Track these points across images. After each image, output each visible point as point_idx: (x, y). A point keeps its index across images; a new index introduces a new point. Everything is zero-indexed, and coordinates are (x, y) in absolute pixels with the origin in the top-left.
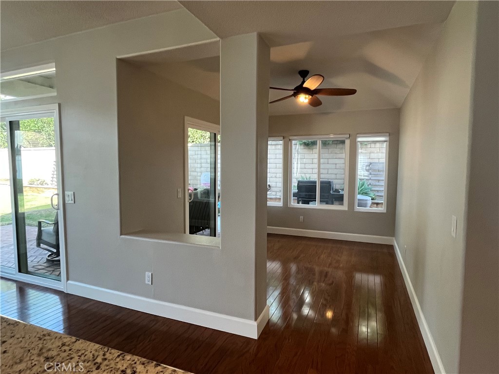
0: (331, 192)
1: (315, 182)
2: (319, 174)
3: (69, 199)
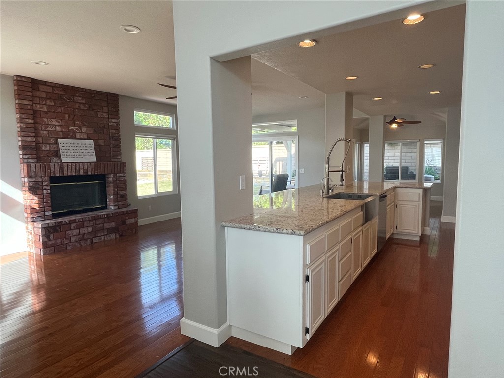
0: (408, 173)
1: (398, 167)
2: (401, 163)
3: (302, 171)
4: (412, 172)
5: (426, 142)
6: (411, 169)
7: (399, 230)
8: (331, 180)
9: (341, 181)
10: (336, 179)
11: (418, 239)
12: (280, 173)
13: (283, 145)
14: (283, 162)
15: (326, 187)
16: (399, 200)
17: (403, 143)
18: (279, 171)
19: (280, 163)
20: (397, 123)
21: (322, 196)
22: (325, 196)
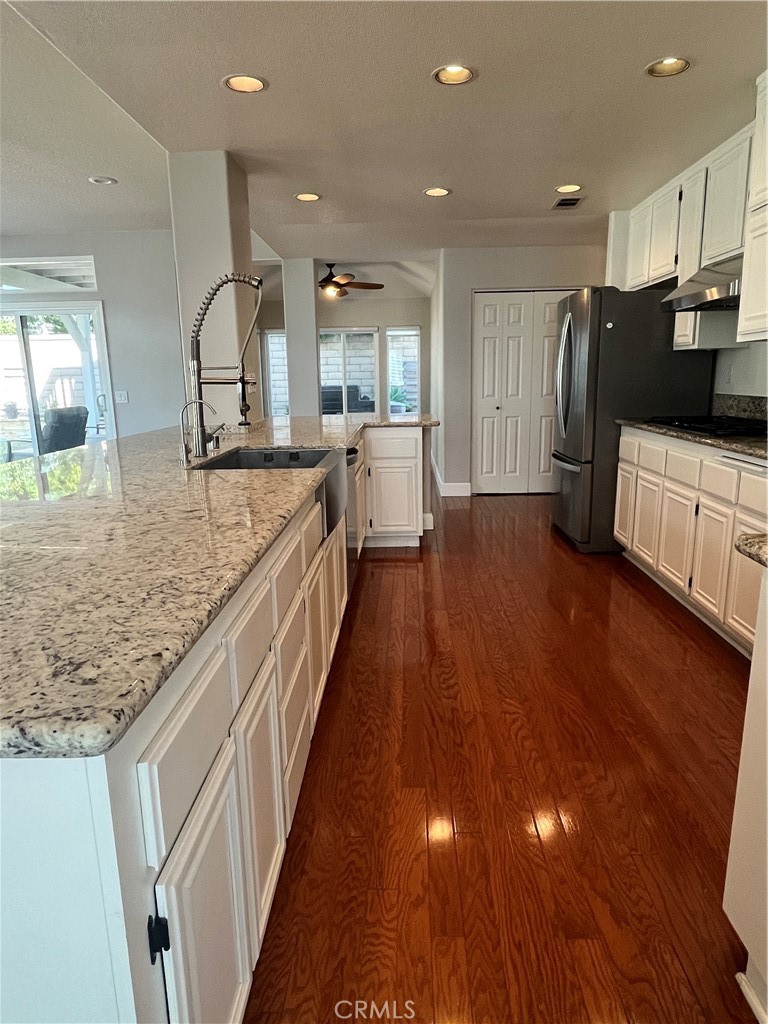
0: (359, 399)
1: (341, 387)
2: (345, 378)
3: (121, 399)
4: (365, 397)
5: (389, 333)
6: (364, 391)
7: (377, 528)
8: (211, 408)
9: (243, 412)
10: (224, 407)
11: (416, 543)
12: (69, 406)
13: (68, 336)
14: (73, 381)
15: (196, 431)
16: (374, 458)
17: (348, 336)
18: (65, 400)
19: (66, 381)
20: (337, 285)
21: (189, 462)
22: (195, 462)
